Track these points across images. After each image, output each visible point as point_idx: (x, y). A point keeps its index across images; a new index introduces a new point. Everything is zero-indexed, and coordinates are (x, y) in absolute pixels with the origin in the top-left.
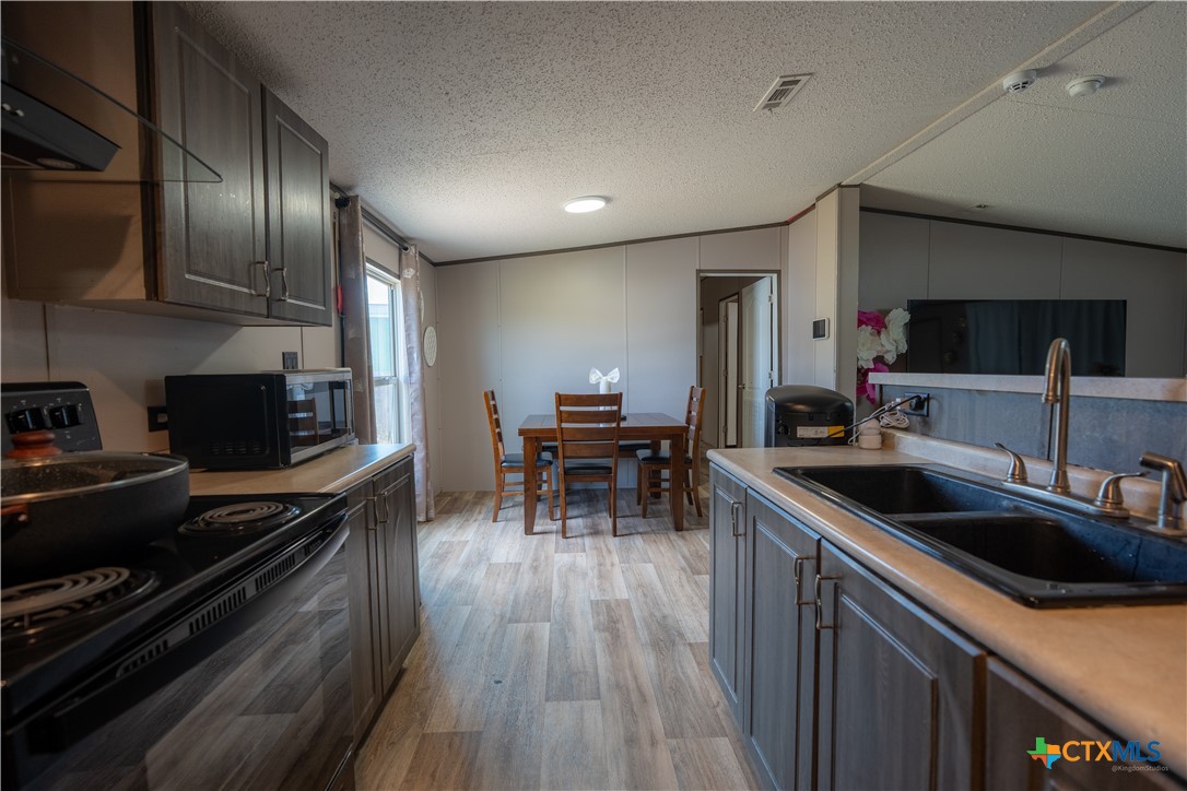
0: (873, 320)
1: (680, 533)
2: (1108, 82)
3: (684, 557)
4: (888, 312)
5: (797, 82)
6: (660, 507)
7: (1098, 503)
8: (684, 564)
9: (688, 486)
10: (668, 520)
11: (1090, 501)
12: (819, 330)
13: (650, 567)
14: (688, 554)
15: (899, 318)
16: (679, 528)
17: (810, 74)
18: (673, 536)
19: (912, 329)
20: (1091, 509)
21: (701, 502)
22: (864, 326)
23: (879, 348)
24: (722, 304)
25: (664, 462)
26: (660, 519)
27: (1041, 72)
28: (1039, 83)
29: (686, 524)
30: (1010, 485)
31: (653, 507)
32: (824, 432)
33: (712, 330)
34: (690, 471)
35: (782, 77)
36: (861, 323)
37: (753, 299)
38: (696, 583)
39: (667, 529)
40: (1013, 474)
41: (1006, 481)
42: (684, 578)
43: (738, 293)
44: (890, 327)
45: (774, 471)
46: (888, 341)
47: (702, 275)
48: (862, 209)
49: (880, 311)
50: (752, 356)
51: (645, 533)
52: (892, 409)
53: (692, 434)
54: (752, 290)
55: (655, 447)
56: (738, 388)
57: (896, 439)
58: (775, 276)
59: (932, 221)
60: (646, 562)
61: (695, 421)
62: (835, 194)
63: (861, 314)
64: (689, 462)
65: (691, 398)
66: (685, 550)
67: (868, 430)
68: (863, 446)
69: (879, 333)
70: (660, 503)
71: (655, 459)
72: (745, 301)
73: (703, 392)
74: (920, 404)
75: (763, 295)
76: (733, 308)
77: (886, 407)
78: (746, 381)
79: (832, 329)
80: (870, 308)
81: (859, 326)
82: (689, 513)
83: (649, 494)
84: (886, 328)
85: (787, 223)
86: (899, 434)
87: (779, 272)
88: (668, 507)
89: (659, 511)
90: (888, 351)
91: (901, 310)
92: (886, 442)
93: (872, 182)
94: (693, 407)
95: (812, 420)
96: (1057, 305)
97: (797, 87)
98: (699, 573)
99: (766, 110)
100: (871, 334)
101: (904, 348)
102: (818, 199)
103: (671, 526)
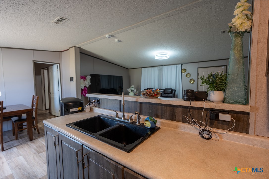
0: (83, 78)
1: (32, 141)
2: (120, 41)
3: (35, 149)
4: (86, 76)
5: (65, 20)
6: (23, 134)
7: (129, 120)
8: (34, 151)
9: (34, 125)
10: (27, 138)
11: (128, 120)
12: (71, 80)
13: (21, 158)
14: (36, 148)
15: (89, 78)
16: (31, 139)
17: (68, 19)
18: (30, 143)
19: (91, 80)
20: (129, 122)
21: (39, 129)
22: (82, 79)
23: (85, 84)
24: (42, 70)
25: (24, 120)
26: (24, 139)
27: (112, 36)
28: (111, 38)
29: (34, 137)
30: (116, 118)
31: (20, 135)
32: (77, 109)
33: (39, 77)
34: (35, 121)
35: (60, 17)
36: (81, 78)
37: (52, 70)
38: (40, 156)
39: (27, 141)
40: (116, 116)
41: (115, 117)
42: (35, 156)
43: (47, 68)
44: (87, 79)
45: (66, 125)
46: (87, 82)
47: (35, 62)
48: (80, 53)
49: (85, 76)
50: (53, 85)
51: (17, 145)
52: (92, 103)
53: (35, 110)
54: (52, 68)
55: (20, 116)
56: (49, 94)
57: (93, 109)
58: (59, 65)
59: (94, 58)
60: (19, 156)
61: (35, 106)
62: (74, 48)
63: (81, 76)
64: (34, 119)
65: (33, 99)
66: (35, 147)
67: (87, 107)
68: (87, 111)
69: (85, 81)
70: (23, 133)
71: (21, 120)
72: (50, 70)
73: (38, 97)
74: (98, 101)
75: (55, 70)
76: (46, 72)
77: (91, 102)
78: (51, 91)
79: (75, 79)
80: (83, 75)
81: (81, 79)
82: (35, 134)
83: (18, 131)
84: (86, 79)
85: (61, 52)
86: (94, 108)
87: (60, 64)
88: (27, 133)
89: (23, 136)
90: (87, 85)
91: (89, 76)
92: (91, 110)
93: (82, 47)
94: (34, 101)
95: (74, 107)
96: (113, 76)
97: (64, 21)
98: (41, 152)
99: (56, 23)
100: (83, 81)
101: (90, 84)
102: (70, 48)
103: (28, 140)
